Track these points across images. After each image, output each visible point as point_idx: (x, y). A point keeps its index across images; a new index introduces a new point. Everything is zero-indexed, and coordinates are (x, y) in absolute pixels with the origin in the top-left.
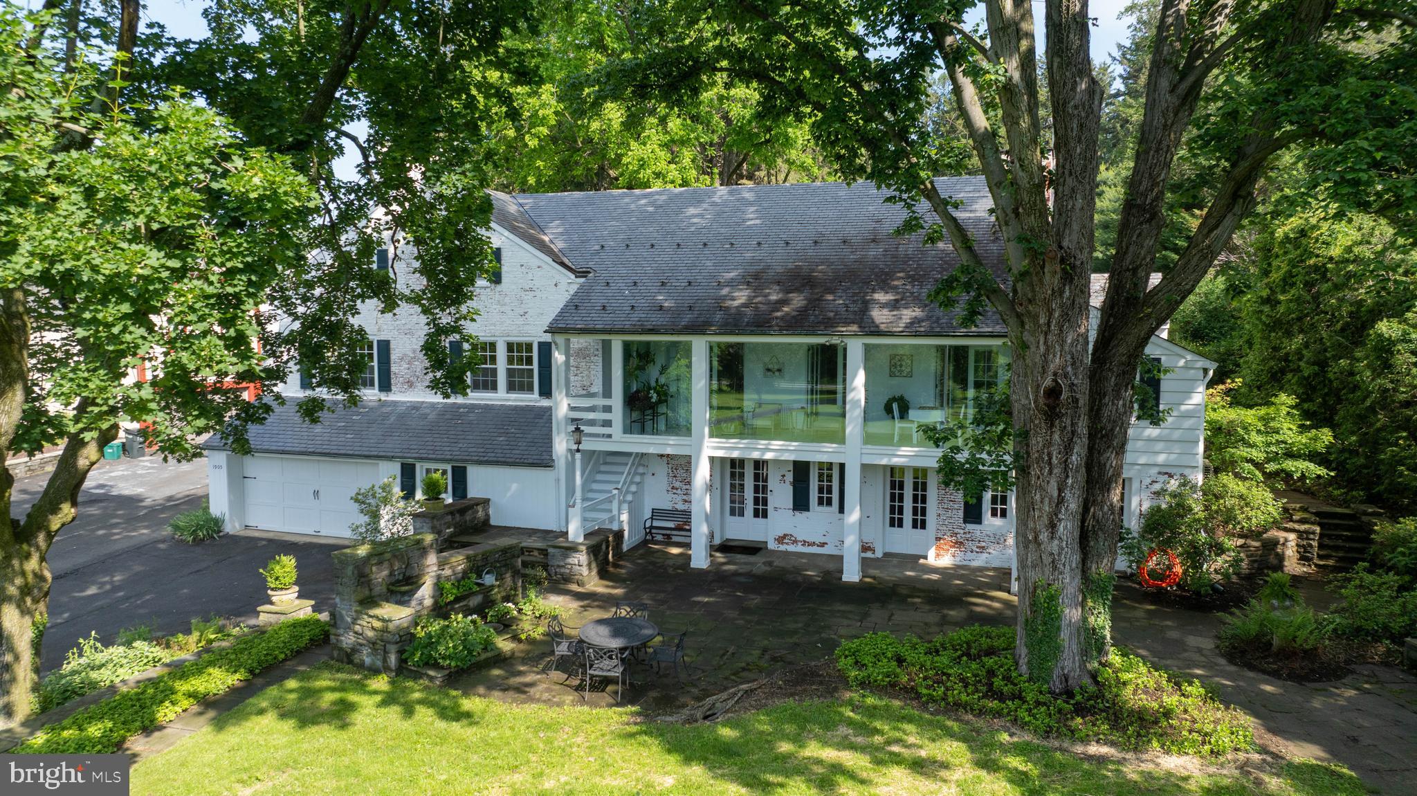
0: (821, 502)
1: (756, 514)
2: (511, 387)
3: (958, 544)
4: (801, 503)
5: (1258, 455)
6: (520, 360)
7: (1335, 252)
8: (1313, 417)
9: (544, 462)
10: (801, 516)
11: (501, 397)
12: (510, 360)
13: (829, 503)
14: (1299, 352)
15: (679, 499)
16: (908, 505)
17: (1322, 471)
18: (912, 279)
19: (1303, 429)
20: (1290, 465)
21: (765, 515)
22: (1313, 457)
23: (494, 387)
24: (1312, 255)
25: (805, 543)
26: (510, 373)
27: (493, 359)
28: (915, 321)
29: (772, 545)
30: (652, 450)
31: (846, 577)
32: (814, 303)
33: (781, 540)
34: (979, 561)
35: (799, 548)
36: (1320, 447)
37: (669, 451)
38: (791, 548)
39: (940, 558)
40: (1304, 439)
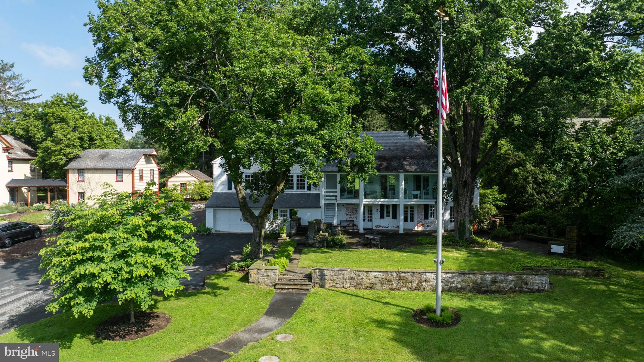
0: (387, 216)
1: (368, 221)
2: (298, 188)
3: (423, 225)
4: (382, 217)
5: (491, 200)
6: (301, 181)
7: (502, 152)
8: (501, 191)
9: (318, 206)
10: (382, 220)
11: (295, 190)
12: (298, 180)
13: (389, 216)
14: (495, 177)
15: (348, 217)
16: (409, 216)
17: (504, 204)
18: (411, 158)
19: (499, 194)
20: (498, 202)
21: (371, 221)
22: (502, 201)
23: (292, 188)
24: (497, 152)
25: (383, 227)
26: (298, 184)
27: (292, 180)
28: (416, 169)
29: (374, 228)
30: (348, 203)
31: (400, 232)
32: (389, 164)
33: (376, 227)
34: (428, 229)
35: (382, 228)
36: (503, 199)
37: (353, 203)
38: (379, 229)
39: (419, 229)
40: (500, 196)
